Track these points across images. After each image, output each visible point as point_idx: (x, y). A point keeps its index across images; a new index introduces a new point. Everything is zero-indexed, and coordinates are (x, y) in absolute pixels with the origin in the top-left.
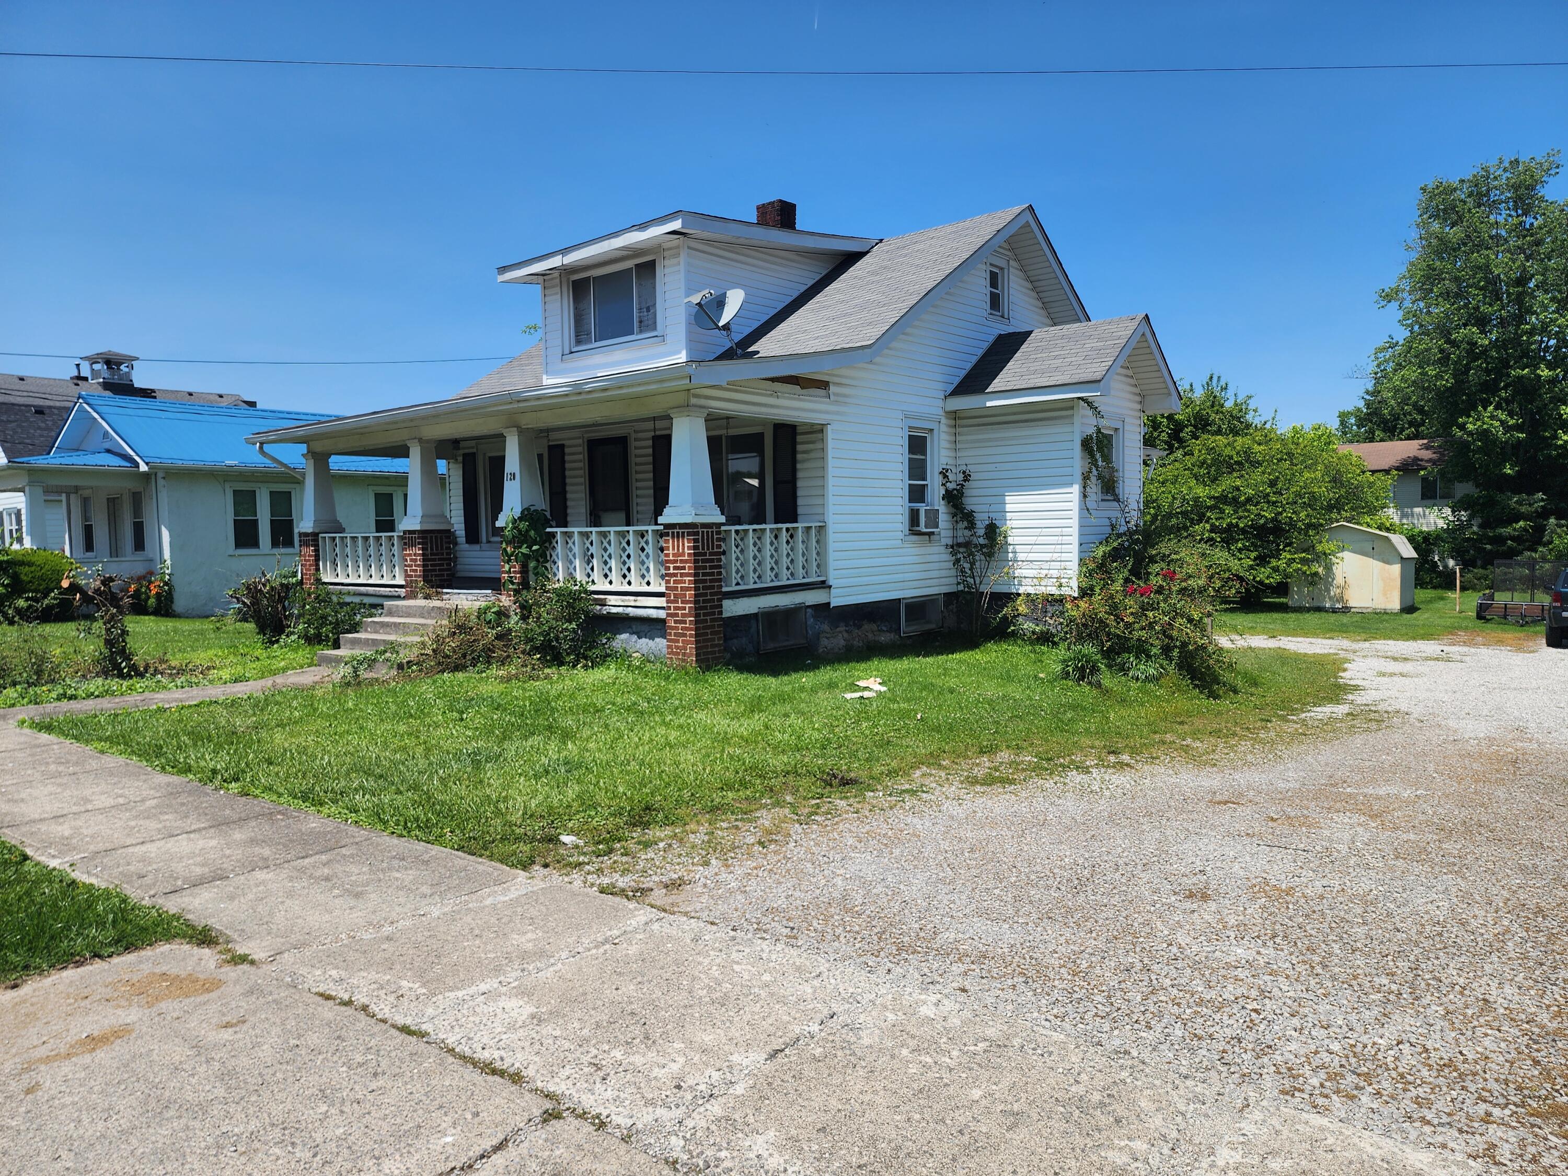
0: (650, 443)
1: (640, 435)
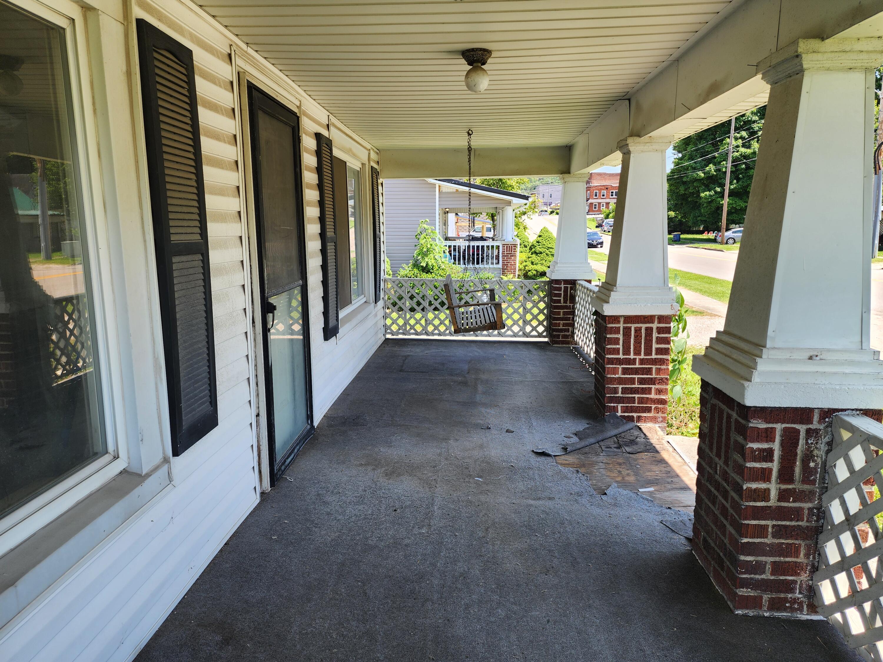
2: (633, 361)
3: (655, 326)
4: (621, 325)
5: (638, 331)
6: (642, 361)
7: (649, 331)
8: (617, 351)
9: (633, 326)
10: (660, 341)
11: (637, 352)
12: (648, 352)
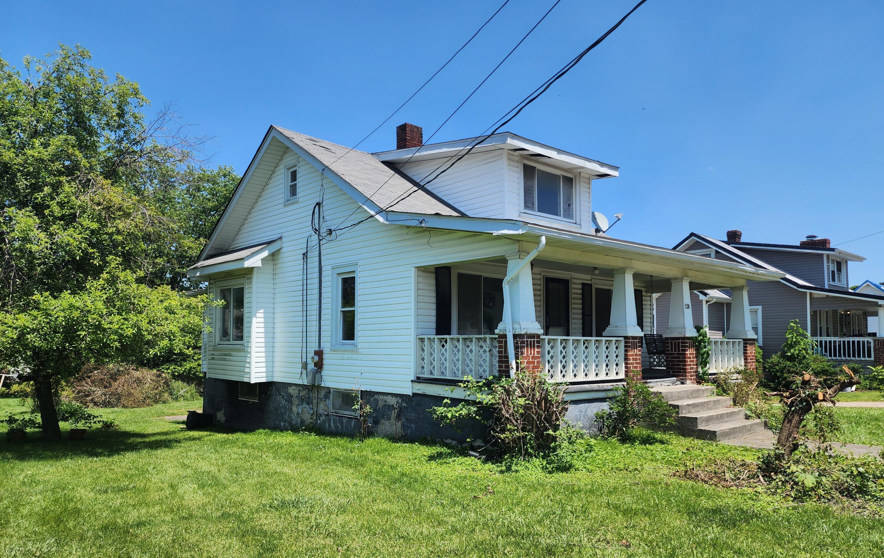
0: (580, 287)
1: (576, 281)
2: (674, 354)
3: (680, 341)
4: (670, 341)
5: (675, 343)
6: (677, 354)
7: (679, 343)
8: (668, 350)
9: (673, 342)
10: (682, 346)
11: (675, 351)
12: (679, 351)
